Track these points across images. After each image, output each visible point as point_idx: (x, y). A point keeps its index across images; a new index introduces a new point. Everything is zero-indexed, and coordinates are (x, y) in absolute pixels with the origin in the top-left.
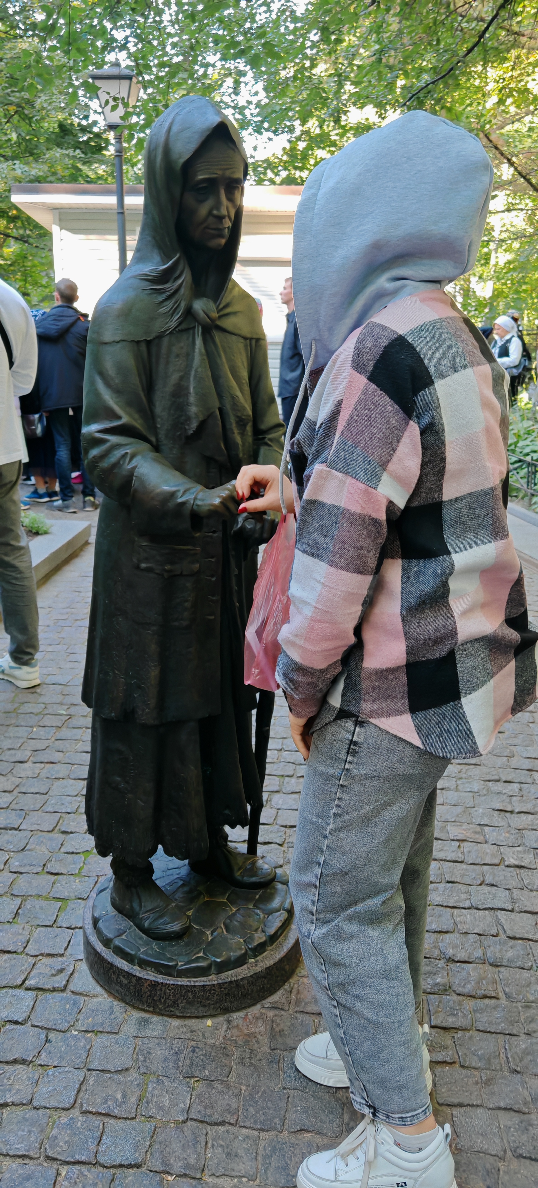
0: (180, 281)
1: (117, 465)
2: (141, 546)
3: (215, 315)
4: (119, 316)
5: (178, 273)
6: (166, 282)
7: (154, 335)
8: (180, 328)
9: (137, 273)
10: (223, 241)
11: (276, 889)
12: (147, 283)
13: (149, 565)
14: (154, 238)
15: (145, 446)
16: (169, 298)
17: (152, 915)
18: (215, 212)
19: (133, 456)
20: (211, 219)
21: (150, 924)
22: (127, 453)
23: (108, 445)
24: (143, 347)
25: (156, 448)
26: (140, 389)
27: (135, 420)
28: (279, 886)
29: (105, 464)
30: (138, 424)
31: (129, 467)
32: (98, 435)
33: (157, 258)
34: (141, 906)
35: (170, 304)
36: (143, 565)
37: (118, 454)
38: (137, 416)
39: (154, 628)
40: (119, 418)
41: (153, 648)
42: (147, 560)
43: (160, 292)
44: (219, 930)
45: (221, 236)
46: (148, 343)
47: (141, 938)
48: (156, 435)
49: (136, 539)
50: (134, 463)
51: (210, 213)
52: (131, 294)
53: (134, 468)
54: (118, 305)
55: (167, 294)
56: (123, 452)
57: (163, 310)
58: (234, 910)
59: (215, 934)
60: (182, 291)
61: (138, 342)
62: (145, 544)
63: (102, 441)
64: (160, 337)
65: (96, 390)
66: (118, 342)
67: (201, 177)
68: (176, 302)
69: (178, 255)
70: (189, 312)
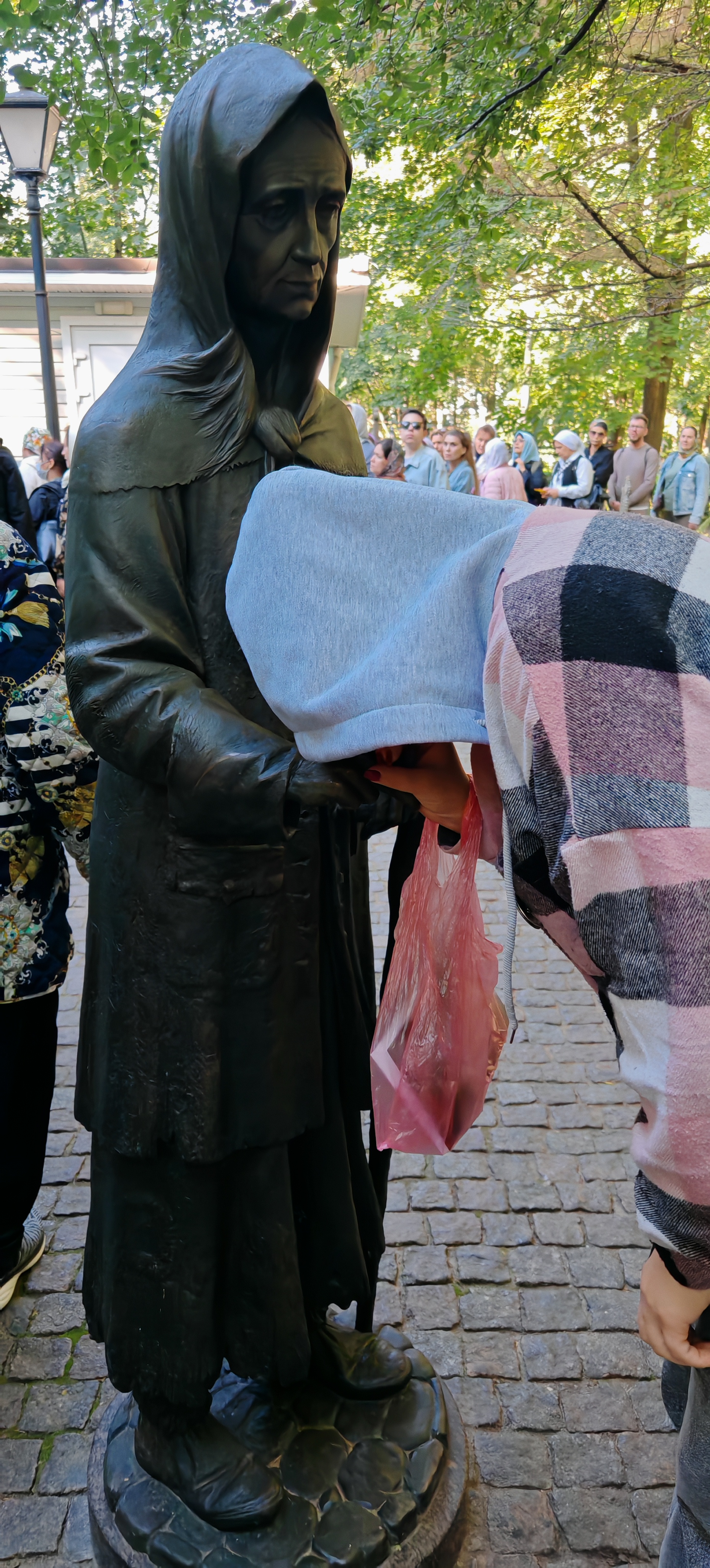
0: (235, 378)
1: (138, 714)
2: (179, 851)
3: (296, 437)
4: (127, 444)
5: (231, 364)
6: (209, 380)
7: (192, 477)
8: (236, 462)
9: (153, 366)
10: (309, 306)
11: (413, 1393)
12: (175, 383)
13: (195, 883)
14: (182, 301)
15: (185, 677)
16: (216, 408)
17: (215, 1485)
18: (299, 252)
19: (169, 698)
20: (290, 263)
21: (213, 1504)
22: (156, 693)
23: (121, 677)
24: (174, 499)
25: (205, 680)
26: (172, 573)
27: (164, 628)
28: (420, 1387)
29: (117, 713)
30: (170, 638)
31: (164, 717)
32: (98, 661)
33: (190, 339)
34: (194, 1468)
35: (218, 419)
36: (186, 884)
37: (139, 695)
38: (168, 623)
39: (208, 994)
40: (138, 628)
41: (207, 1027)
42: (190, 874)
43: (198, 398)
44: (334, 1497)
45: (308, 296)
46: (183, 490)
47: (199, 1529)
48: (202, 653)
49: (171, 838)
50: (171, 711)
51: (290, 252)
52: (147, 403)
53: (172, 720)
54: (124, 425)
55: (212, 401)
56: (149, 692)
57: (206, 430)
58: (351, 1446)
59: (327, 1505)
60: (239, 396)
61: (165, 490)
62: (187, 846)
63: (110, 672)
64: (202, 479)
65: (93, 577)
66: (129, 490)
67: (273, 186)
68: (228, 416)
69: (230, 332)
70: (253, 434)
